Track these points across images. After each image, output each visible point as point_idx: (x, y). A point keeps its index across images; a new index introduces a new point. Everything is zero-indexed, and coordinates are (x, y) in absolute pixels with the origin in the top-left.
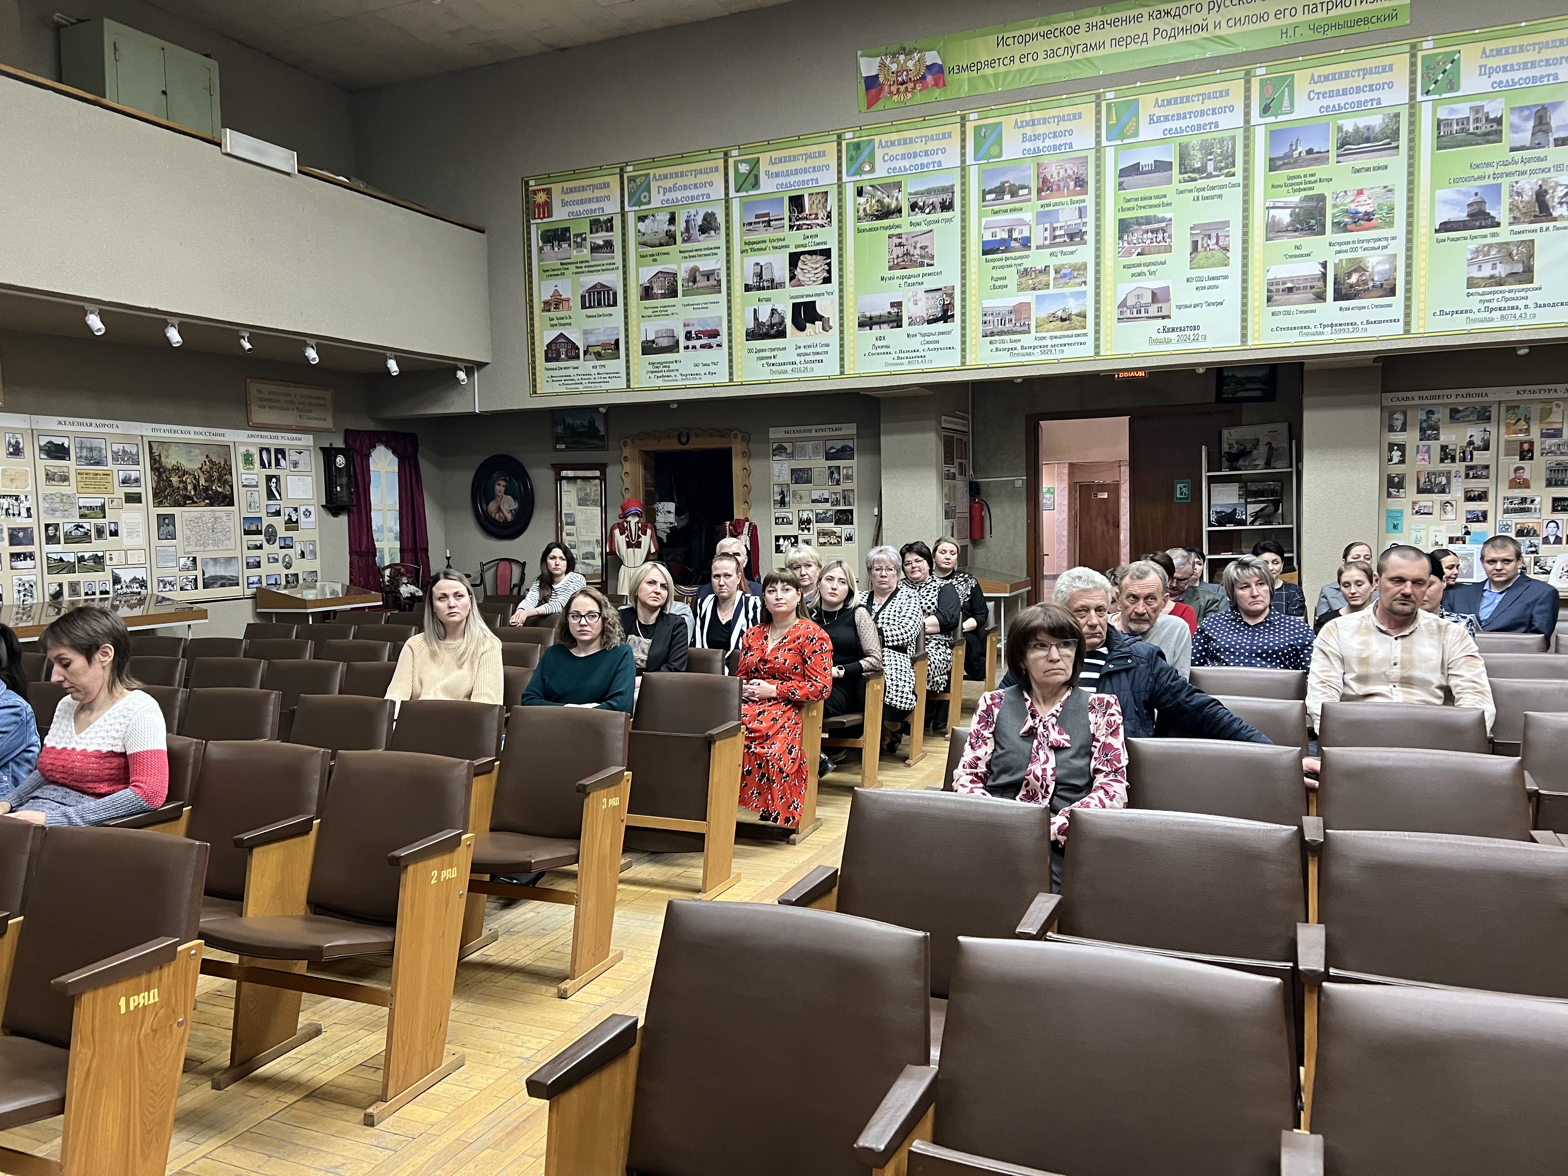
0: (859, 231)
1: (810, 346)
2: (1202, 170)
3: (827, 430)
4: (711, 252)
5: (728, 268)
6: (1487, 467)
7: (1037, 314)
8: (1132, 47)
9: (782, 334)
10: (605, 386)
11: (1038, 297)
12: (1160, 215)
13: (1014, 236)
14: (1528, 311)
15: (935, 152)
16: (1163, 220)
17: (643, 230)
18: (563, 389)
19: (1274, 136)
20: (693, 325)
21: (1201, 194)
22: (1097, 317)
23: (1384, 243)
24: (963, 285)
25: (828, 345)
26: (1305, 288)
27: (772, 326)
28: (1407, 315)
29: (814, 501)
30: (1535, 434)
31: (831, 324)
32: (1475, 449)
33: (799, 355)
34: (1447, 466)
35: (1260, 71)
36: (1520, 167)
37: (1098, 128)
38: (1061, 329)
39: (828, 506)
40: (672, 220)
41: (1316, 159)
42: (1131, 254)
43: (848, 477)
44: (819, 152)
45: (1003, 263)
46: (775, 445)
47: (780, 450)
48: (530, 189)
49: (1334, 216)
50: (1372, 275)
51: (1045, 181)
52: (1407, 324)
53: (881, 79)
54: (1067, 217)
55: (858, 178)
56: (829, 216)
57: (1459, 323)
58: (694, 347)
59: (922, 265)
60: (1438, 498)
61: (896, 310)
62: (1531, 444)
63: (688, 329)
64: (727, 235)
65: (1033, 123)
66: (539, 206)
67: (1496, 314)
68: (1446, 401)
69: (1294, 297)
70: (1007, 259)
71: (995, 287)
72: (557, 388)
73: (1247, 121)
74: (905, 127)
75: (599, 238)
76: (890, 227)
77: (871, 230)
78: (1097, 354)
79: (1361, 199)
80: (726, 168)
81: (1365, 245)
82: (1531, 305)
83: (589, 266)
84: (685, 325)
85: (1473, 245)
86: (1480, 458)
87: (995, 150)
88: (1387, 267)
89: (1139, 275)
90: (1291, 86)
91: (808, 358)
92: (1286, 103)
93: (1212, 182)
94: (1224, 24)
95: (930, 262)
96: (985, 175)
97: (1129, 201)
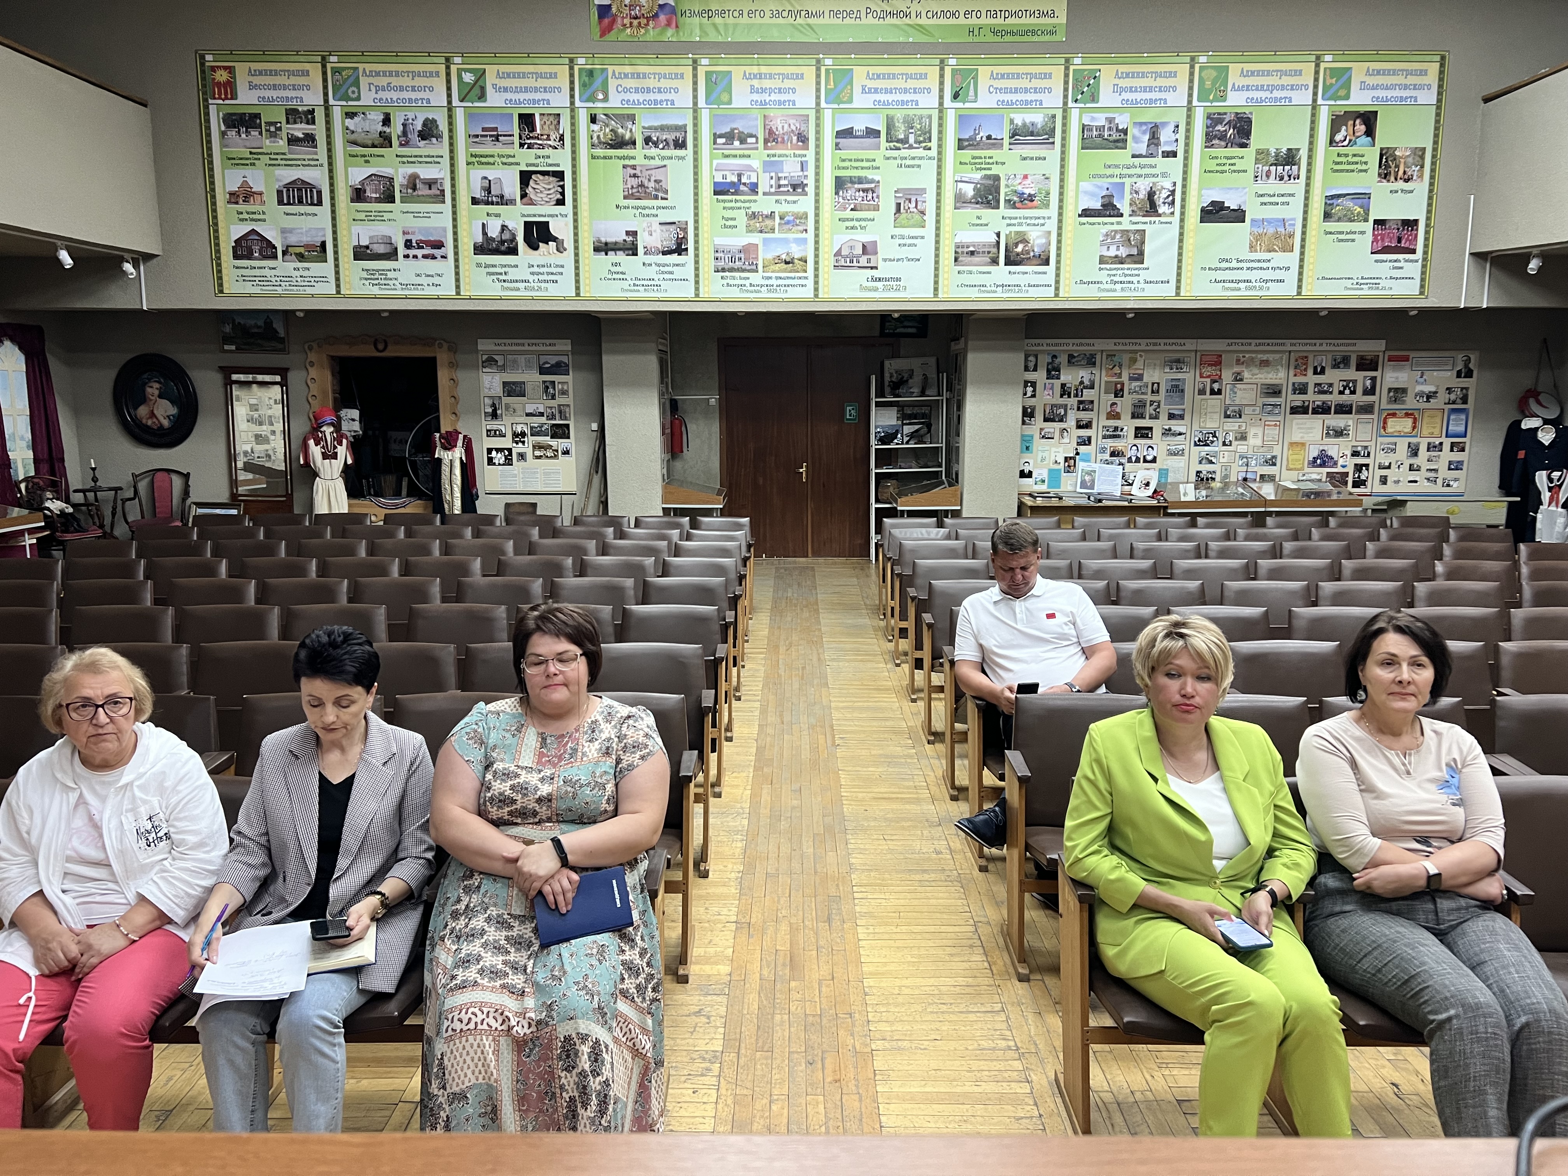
0: (593, 157)
1: (543, 266)
2: (905, 141)
3: (542, 345)
4: (434, 160)
5: (453, 179)
6: (1092, 402)
7: (764, 255)
8: (848, 21)
9: (513, 251)
10: (309, 290)
11: (765, 239)
12: (870, 177)
13: (744, 180)
14: (1140, 286)
15: (668, 90)
16: (872, 181)
17: (352, 128)
18: (257, 290)
19: (963, 119)
20: (413, 233)
21: (904, 162)
22: (816, 263)
23: (1041, 221)
24: (696, 221)
25: (562, 266)
26: (984, 252)
27: (502, 242)
28: (1057, 282)
29: (528, 415)
30: (1125, 378)
31: (565, 245)
32: (1085, 388)
33: (532, 273)
34: (1065, 400)
35: (952, 62)
36: (1138, 171)
37: (818, 90)
38: (785, 271)
39: (543, 420)
40: (387, 121)
41: (993, 144)
42: (845, 209)
43: (564, 393)
44: (551, 74)
45: (733, 204)
46: (485, 357)
47: (490, 362)
48: (207, 64)
49: (1006, 195)
50: (1032, 246)
51: (771, 132)
52: (1057, 289)
53: (614, 10)
54: (790, 169)
55: (591, 105)
56: (562, 138)
57: (1091, 292)
58: (415, 257)
59: (656, 197)
60: (1058, 426)
61: (631, 238)
62: (1123, 385)
63: (409, 237)
64: (451, 144)
65: (759, 76)
66: (219, 84)
67: (1118, 287)
68: (1065, 348)
69: (975, 259)
70: (736, 201)
71: (725, 226)
72: (249, 289)
73: (941, 104)
74: (638, 61)
75: (299, 130)
76: (624, 158)
77: (605, 158)
78: (816, 296)
79: (1027, 182)
80: (448, 74)
81: (1029, 221)
82: (1142, 281)
83: (286, 160)
84: (404, 233)
85: (1105, 229)
86: (1088, 395)
87: (725, 97)
88: (1044, 241)
89: (852, 228)
90: (975, 78)
91: (541, 277)
92: (972, 93)
93: (914, 153)
94: (923, 14)
95: (664, 196)
96: (716, 119)
97: (844, 160)
